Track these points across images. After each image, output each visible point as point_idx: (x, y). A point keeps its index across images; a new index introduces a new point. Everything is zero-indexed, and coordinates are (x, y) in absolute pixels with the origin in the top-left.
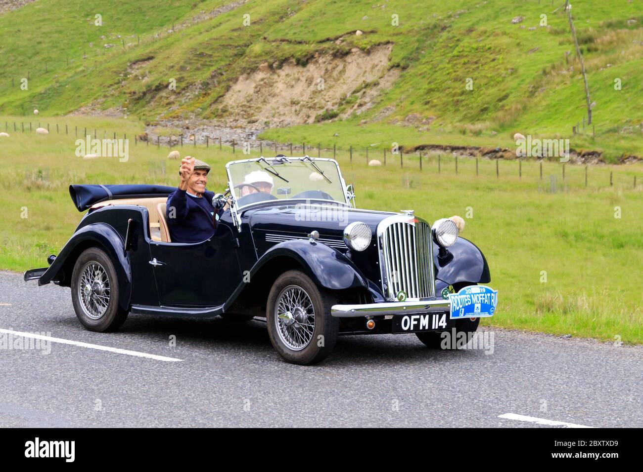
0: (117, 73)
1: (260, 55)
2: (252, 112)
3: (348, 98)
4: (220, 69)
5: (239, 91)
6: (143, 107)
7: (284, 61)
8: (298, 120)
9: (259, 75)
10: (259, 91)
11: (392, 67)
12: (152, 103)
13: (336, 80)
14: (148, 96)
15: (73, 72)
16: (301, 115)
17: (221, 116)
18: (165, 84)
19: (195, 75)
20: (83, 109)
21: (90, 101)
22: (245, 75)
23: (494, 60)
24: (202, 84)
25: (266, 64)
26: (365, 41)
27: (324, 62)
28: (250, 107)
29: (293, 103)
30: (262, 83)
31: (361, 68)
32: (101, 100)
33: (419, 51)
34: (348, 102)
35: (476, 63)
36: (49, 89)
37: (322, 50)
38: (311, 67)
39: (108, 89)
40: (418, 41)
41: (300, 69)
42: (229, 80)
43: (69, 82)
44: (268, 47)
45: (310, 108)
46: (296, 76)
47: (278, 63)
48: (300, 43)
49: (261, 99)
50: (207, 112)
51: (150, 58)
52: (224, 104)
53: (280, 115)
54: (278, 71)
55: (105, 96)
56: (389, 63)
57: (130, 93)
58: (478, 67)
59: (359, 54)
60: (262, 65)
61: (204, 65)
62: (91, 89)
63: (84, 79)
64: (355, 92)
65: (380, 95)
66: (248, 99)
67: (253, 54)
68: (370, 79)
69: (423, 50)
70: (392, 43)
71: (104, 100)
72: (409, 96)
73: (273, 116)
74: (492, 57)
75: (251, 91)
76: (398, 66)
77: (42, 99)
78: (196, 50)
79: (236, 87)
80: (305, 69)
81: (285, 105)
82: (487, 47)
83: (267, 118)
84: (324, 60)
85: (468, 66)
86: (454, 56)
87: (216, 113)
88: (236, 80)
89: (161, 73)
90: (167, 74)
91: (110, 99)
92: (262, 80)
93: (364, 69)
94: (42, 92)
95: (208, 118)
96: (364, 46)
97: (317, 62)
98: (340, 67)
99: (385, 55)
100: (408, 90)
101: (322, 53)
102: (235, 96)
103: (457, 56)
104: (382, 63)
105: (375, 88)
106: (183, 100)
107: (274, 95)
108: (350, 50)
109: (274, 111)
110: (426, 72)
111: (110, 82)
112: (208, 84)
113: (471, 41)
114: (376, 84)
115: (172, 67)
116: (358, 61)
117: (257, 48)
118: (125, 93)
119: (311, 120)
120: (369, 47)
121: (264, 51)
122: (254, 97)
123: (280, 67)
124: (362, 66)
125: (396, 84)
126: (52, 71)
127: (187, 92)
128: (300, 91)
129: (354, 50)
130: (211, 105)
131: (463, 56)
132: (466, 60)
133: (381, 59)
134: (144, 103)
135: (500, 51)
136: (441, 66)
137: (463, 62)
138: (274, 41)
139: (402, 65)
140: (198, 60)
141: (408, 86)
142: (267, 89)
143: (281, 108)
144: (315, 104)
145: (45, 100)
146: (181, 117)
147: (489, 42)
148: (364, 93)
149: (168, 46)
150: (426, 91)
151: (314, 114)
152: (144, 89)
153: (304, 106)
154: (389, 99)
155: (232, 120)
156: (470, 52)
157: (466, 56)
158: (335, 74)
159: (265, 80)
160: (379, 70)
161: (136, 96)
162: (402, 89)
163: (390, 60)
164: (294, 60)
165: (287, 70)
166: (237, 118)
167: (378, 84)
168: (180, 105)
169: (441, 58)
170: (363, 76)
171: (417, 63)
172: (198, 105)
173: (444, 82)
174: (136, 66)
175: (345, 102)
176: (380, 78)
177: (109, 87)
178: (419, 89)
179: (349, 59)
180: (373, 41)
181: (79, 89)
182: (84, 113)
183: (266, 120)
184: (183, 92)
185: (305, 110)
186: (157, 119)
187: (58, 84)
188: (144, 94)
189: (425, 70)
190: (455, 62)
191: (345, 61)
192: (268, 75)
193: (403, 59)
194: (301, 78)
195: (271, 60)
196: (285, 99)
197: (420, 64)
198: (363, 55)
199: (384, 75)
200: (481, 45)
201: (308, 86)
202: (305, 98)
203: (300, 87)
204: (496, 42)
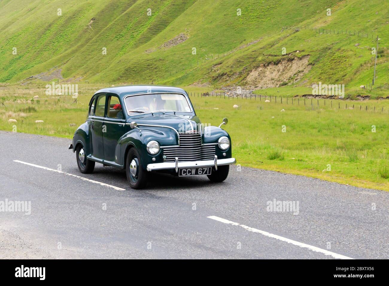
0: (208, 69)
1: (261, 61)
2: (257, 83)
3: (292, 77)
4: (247, 67)
5: (252, 75)
6: (217, 82)
7: (269, 63)
8: (273, 86)
9: (260, 69)
10: (260, 75)
11: (309, 65)
12: (220, 81)
13: (288, 70)
14: (219, 78)
15: (192, 69)
16: (274, 84)
17: (245, 85)
18: (225, 73)
19: (237, 69)
20: (194, 84)
21: (197, 81)
22: (255, 69)
23: (345, 61)
24: (239, 73)
25: (263, 64)
26: (300, 55)
27: (284, 63)
28: (256, 81)
29: (272, 79)
30: (261, 72)
31: (298, 65)
32: (201, 80)
33: (319, 58)
34: (292, 79)
35: (339, 62)
36: (183, 76)
37: (284, 58)
38: (279, 65)
39: (204, 76)
40: (319, 54)
41: (275, 66)
42: (249, 71)
43: (191, 73)
44: (264, 58)
45: (278, 81)
46: (274, 69)
47: (267, 64)
48: (276, 56)
49: (260, 78)
50: (239, 84)
51: (221, 63)
52: (247, 80)
53: (267, 84)
54: (268, 67)
55: (203, 78)
56: (308, 63)
57: (212, 77)
58: (340, 64)
59: (297, 60)
60: (261, 65)
61: (240, 65)
62: (198, 76)
63: (196, 72)
64: (295, 75)
65: (303, 76)
66: (256, 78)
67: (258, 61)
68: (301, 69)
69: (321, 58)
70: (310, 55)
71: (202, 80)
72: (314, 76)
73: (264, 85)
74: (345, 59)
75: (257, 75)
76: (311, 64)
77: (180, 80)
78: (238, 60)
79: (251, 74)
80: (277, 66)
81: (269, 80)
82: (344, 55)
83: (262, 85)
84: (284, 62)
85: (336, 63)
86: (331, 60)
87: (243, 84)
88: (251, 71)
89: (224, 69)
90: (226, 69)
91: (205, 79)
92: (261, 71)
93: (299, 66)
94: (181, 77)
95: (240, 86)
96: (299, 56)
97: (282, 63)
98: (290, 65)
99: (307, 59)
100: (313, 73)
101: (284, 59)
102: (251, 77)
103: (333, 60)
104: (306, 63)
105: (302, 73)
106: (231, 79)
107: (265, 77)
108: (294, 58)
109: (264, 83)
110: (321, 66)
111: (205, 73)
112: (242, 73)
113: (338, 53)
114: (302, 71)
115: (228, 66)
116: (297, 63)
117: (260, 58)
118: (210, 77)
119: (278, 86)
120: (301, 57)
121: (262, 60)
122: (258, 78)
123: (268, 65)
124: (298, 64)
125: (309, 71)
126: (185, 69)
127: (233, 76)
128: (275, 75)
129: (295, 58)
130: (241, 81)
131: (335, 60)
132: (335, 61)
133: (305, 61)
134: (217, 81)
135: (348, 57)
136: (327, 64)
137: (334, 62)
138: (266, 56)
139: (313, 63)
140: (238, 64)
141: (314, 72)
142: (263, 74)
143: (268, 81)
144: (280, 80)
145: (181, 81)
146: (230, 86)
147: (344, 54)
148: (298, 75)
149: (228, 59)
150: (320, 73)
151: (279, 83)
152: (217, 76)
153: (276, 80)
154: (306, 77)
155: (249, 87)
156: (338, 58)
157: (336, 59)
158: (288, 68)
159: (262, 71)
160: (304, 66)
161: (214, 78)
162: (312, 73)
163: (308, 62)
164: (273, 63)
165: (270, 66)
166: (251, 86)
167: (303, 71)
168: (230, 81)
169: (327, 60)
170: (299, 68)
171: (318, 63)
172: (237, 81)
173: (327, 70)
174: (216, 67)
175: (291, 78)
176: (304, 69)
177: (205, 75)
178: (318, 73)
179: (294, 62)
180: (303, 54)
181: (194, 76)
182: (195, 85)
183: (261, 86)
184: (232, 76)
185: (276, 82)
186: (221, 87)
187: (186, 74)
188: (217, 77)
189: (321, 65)
190: (331, 62)
191: (292, 62)
192: (263, 69)
193: (313, 61)
194: (276, 70)
195: (265, 63)
196: (269, 78)
197: (319, 63)
198: (298, 60)
199: (306, 67)
200: (341, 55)
201: (278, 73)
202: (277, 77)
203: (275, 73)
204: (347, 53)
